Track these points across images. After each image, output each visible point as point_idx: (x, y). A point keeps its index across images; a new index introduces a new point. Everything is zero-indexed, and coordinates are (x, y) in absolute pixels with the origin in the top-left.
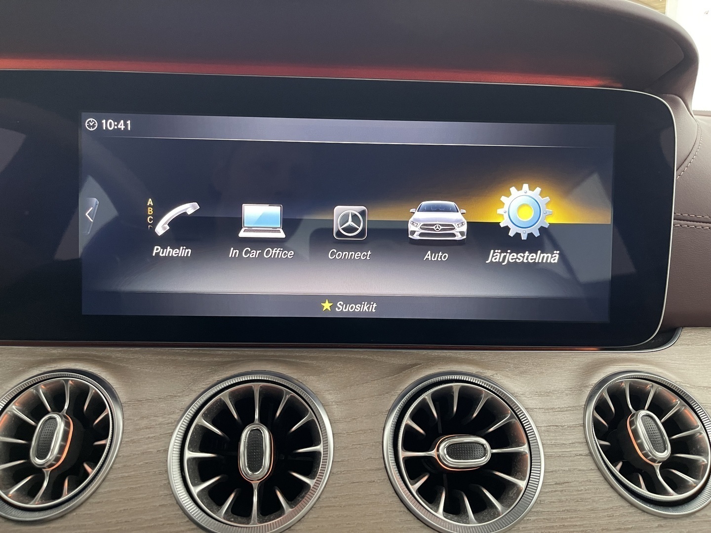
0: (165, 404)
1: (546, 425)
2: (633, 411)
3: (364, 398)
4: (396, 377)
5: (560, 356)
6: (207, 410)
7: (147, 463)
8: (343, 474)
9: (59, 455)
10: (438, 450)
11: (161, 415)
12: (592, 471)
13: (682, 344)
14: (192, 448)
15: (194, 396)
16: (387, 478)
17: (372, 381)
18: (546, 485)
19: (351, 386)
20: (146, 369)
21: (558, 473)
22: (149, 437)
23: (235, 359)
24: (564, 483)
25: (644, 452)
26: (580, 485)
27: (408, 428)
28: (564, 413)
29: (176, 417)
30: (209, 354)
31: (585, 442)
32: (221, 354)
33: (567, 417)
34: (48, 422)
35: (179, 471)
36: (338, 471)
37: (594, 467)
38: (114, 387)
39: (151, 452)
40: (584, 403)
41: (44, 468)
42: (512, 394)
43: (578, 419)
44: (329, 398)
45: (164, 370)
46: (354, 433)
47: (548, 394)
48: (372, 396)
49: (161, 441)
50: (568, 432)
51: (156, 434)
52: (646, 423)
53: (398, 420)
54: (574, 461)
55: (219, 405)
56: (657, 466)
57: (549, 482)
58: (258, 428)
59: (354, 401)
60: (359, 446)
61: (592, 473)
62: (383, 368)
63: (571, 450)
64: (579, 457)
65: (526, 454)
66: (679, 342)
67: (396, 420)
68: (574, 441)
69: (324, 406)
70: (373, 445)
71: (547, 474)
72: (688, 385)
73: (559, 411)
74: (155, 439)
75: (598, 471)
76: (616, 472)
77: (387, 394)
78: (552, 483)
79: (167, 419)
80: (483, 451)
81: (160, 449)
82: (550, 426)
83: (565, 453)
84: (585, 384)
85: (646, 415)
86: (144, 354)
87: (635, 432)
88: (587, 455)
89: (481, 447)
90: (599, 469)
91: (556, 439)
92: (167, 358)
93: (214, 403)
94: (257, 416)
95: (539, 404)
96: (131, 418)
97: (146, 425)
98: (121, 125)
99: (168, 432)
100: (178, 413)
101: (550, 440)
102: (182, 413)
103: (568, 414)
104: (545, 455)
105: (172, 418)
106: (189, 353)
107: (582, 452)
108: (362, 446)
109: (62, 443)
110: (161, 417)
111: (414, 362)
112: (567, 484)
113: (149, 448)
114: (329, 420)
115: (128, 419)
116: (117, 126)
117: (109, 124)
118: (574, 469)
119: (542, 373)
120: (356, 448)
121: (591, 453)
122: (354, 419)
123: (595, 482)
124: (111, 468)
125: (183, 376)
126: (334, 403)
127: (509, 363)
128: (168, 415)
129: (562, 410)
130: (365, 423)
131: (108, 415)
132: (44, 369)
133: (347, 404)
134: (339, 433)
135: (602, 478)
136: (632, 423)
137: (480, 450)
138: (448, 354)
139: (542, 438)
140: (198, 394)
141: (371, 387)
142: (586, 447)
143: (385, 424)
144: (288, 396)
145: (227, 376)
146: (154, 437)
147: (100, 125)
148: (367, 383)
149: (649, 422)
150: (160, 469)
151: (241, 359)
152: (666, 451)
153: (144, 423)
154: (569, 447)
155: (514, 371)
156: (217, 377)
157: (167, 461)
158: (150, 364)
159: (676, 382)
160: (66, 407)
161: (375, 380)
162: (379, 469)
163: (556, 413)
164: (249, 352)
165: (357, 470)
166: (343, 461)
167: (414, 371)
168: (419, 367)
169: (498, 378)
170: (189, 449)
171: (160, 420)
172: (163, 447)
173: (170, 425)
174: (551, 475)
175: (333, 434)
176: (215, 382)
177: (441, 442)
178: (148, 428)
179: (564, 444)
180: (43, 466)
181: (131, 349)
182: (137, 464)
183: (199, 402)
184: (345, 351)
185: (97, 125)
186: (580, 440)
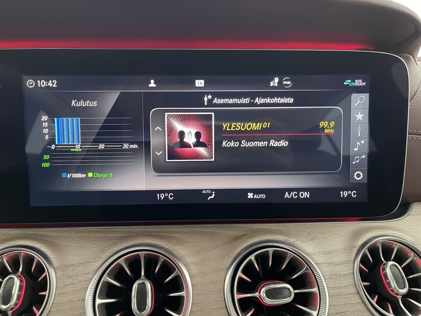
0: (83, 267)
1: (329, 274)
2: (384, 262)
3: (211, 260)
4: (232, 245)
5: (337, 226)
6: (110, 271)
7: (72, 308)
8: (199, 312)
9: (17, 302)
10: (260, 293)
11: (81, 275)
12: (359, 304)
13: (413, 215)
14: (101, 297)
15: (102, 261)
16: (227, 314)
17: (216, 247)
18: (330, 315)
19: (203, 252)
20: (71, 243)
21: (338, 306)
22: (73, 290)
23: (128, 234)
24: (341, 313)
25: (391, 288)
26: (351, 313)
27: (240, 279)
28: (341, 265)
29: (90, 276)
30: (112, 232)
31: (354, 285)
32: (120, 231)
33: (343, 268)
34: (9, 280)
35: (93, 313)
36: (195, 310)
37: (360, 301)
38: (50, 257)
39: (75, 300)
40: (353, 259)
41: (8, 311)
42: (307, 254)
43: (349, 269)
44: (189, 261)
45: (82, 244)
46: (205, 284)
47: (330, 253)
48: (217, 258)
49: (81, 293)
50: (344, 279)
51: (78, 288)
52: (392, 270)
53: (233, 274)
54: (347, 298)
55: (118, 267)
56: (399, 298)
57: (331, 313)
58: (144, 282)
59: (205, 262)
60: (209, 292)
61: (359, 305)
62: (224, 238)
63: (345, 290)
64: (351, 295)
65: (316, 294)
66: (411, 213)
67: (232, 274)
68: (347, 285)
69: (185, 266)
70: (218, 292)
71: (330, 307)
72: (418, 243)
73: (338, 264)
74: (77, 292)
75: (363, 303)
76: (374, 303)
77: (226, 257)
78: (334, 313)
79: (84, 278)
80: (289, 293)
81: (80, 298)
82: (332, 275)
83: (341, 293)
84: (353, 245)
85: (392, 265)
86: (70, 232)
87: (386, 275)
88: (356, 294)
89: (288, 290)
90: (364, 302)
91: (336, 284)
92: (85, 235)
93: (114, 266)
94: (143, 274)
95: (324, 260)
96: (62, 277)
97: (71, 282)
98: (50, 84)
99: (85, 287)
100: (91, 273)
101: (332, 284)
102: (94, 273)
103: (343, 266)
104: (329, 295)
105: (87, 277)
106: (99, 231)
107: (353, 292)
108: (210, 293)
109: (19, 293)
110: (80, 277)
111: (243, 233)
112: (343, 313)
113: (73, 298)
114: (189, 275)
115: (59, 279)
116: (47, 84)
117: (42, 83)
118: (348, 303)
119: (325, 238)
120: (207, 294)
121: (358, 292)
122: (205, 274)
123: (361, 311)
124: (49, 311)
125: (95, 247)
126: (192, 264)
127: (304, 232)
128: (85, 275)
129: (339, 263)
130: (212, 276)
131: (46, 276)
132: (6, 245)
133: (201, 264)
134: (196, 284)
135: (365, 308)
136: (384, 269)
137: (287, 292)
138: (265, 227)
139: (327, 283)
140: (104, 260)
141: (216, 252)
142: (355, 289)
143: (225, 277)
144: (162, 260)
145: (123, 247)
146: (76, 290)
147: (36, 84)
148: (213, 249)
149: (394, 269)
150: (80, 312)
151: (132, 234)
152: (405, 288)
153: (69, 281)
154: (344, 288)
155: (307, 237)
156: (116, 248)
157: (85, 306)
158: (74, 240)
159: (411, 241)
160: (20, 270)
161: (218, 247)
162: (222, 308)
163: (335, 265)
164: (137, 229)
165: (208, 309)
166: (198, 303)
167: (243, 241)
168: (247, 238)
169: (298, 244)
170: (99, 298)
171: (80, 278)
172: (82, 297)
173: (86, 282)
174: (333, 308)
175: (192, 285)
176: (115, 251)
177: (262, 288)
178: (72, 284)
179: (341, 287)
180: (7, 310)
181: (62, 229)
182: (66, 308)
183: (105, 266)
184: (199, 226)
185: (34, 84)
186: (351, 284)
